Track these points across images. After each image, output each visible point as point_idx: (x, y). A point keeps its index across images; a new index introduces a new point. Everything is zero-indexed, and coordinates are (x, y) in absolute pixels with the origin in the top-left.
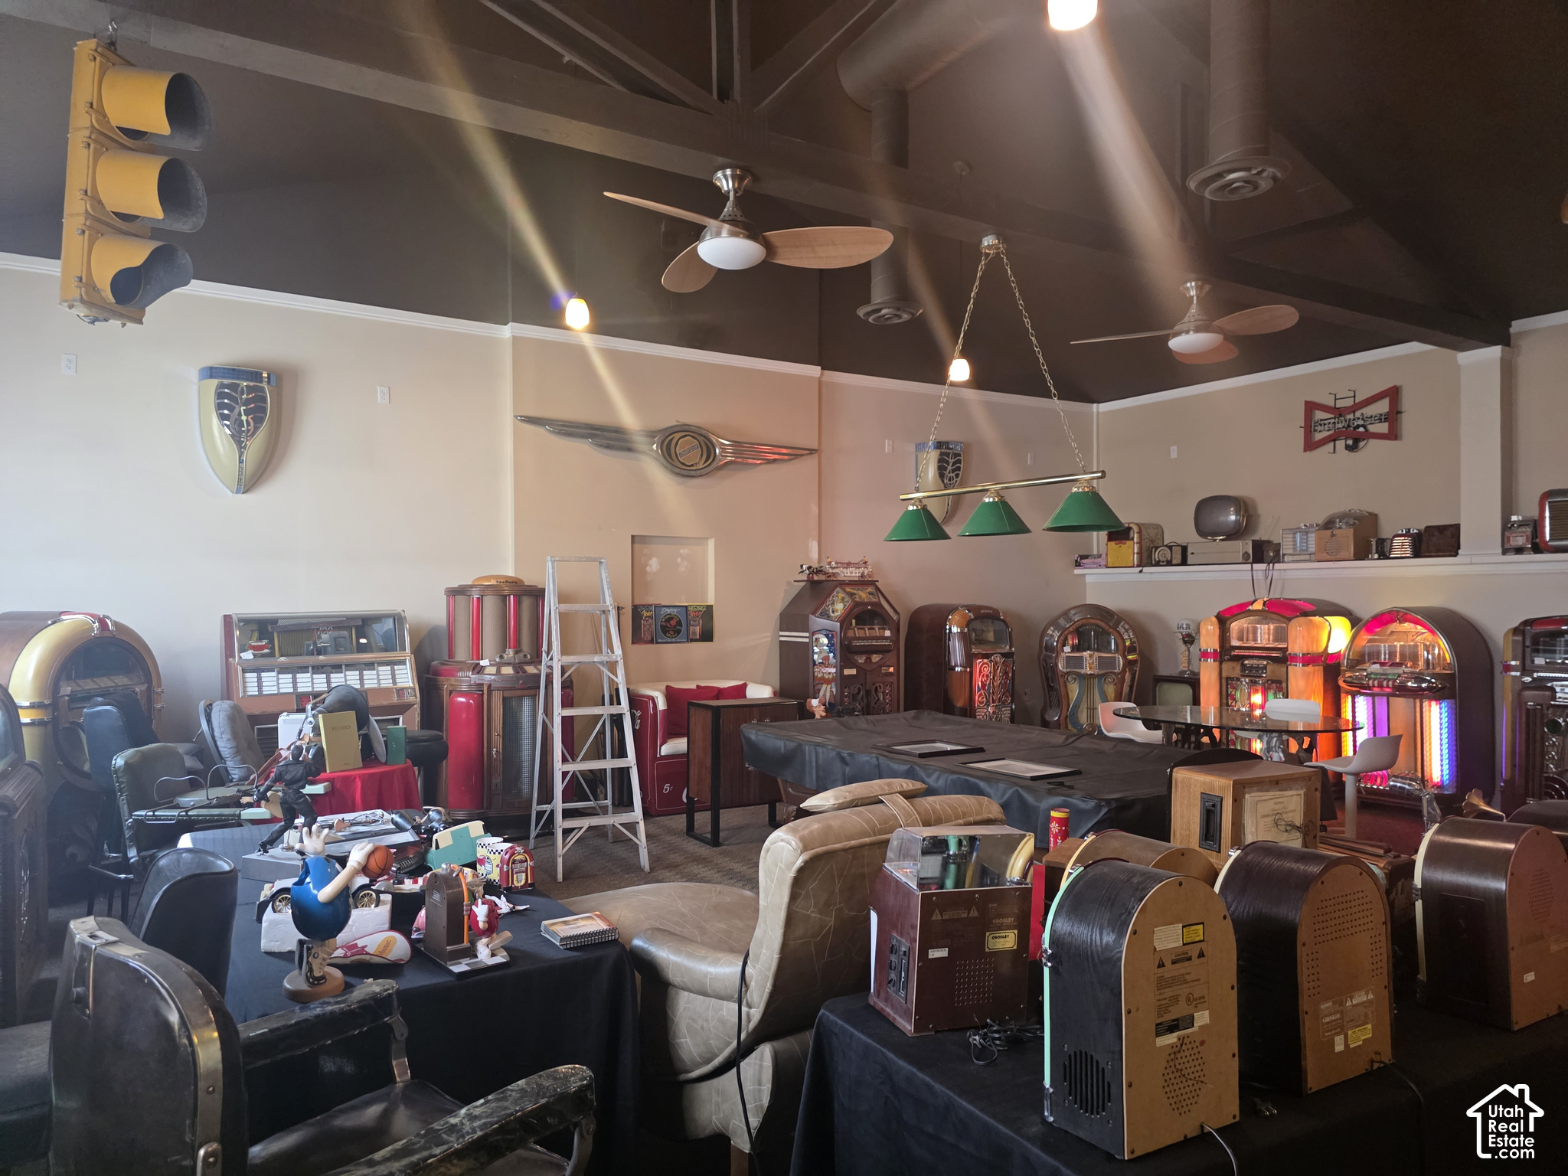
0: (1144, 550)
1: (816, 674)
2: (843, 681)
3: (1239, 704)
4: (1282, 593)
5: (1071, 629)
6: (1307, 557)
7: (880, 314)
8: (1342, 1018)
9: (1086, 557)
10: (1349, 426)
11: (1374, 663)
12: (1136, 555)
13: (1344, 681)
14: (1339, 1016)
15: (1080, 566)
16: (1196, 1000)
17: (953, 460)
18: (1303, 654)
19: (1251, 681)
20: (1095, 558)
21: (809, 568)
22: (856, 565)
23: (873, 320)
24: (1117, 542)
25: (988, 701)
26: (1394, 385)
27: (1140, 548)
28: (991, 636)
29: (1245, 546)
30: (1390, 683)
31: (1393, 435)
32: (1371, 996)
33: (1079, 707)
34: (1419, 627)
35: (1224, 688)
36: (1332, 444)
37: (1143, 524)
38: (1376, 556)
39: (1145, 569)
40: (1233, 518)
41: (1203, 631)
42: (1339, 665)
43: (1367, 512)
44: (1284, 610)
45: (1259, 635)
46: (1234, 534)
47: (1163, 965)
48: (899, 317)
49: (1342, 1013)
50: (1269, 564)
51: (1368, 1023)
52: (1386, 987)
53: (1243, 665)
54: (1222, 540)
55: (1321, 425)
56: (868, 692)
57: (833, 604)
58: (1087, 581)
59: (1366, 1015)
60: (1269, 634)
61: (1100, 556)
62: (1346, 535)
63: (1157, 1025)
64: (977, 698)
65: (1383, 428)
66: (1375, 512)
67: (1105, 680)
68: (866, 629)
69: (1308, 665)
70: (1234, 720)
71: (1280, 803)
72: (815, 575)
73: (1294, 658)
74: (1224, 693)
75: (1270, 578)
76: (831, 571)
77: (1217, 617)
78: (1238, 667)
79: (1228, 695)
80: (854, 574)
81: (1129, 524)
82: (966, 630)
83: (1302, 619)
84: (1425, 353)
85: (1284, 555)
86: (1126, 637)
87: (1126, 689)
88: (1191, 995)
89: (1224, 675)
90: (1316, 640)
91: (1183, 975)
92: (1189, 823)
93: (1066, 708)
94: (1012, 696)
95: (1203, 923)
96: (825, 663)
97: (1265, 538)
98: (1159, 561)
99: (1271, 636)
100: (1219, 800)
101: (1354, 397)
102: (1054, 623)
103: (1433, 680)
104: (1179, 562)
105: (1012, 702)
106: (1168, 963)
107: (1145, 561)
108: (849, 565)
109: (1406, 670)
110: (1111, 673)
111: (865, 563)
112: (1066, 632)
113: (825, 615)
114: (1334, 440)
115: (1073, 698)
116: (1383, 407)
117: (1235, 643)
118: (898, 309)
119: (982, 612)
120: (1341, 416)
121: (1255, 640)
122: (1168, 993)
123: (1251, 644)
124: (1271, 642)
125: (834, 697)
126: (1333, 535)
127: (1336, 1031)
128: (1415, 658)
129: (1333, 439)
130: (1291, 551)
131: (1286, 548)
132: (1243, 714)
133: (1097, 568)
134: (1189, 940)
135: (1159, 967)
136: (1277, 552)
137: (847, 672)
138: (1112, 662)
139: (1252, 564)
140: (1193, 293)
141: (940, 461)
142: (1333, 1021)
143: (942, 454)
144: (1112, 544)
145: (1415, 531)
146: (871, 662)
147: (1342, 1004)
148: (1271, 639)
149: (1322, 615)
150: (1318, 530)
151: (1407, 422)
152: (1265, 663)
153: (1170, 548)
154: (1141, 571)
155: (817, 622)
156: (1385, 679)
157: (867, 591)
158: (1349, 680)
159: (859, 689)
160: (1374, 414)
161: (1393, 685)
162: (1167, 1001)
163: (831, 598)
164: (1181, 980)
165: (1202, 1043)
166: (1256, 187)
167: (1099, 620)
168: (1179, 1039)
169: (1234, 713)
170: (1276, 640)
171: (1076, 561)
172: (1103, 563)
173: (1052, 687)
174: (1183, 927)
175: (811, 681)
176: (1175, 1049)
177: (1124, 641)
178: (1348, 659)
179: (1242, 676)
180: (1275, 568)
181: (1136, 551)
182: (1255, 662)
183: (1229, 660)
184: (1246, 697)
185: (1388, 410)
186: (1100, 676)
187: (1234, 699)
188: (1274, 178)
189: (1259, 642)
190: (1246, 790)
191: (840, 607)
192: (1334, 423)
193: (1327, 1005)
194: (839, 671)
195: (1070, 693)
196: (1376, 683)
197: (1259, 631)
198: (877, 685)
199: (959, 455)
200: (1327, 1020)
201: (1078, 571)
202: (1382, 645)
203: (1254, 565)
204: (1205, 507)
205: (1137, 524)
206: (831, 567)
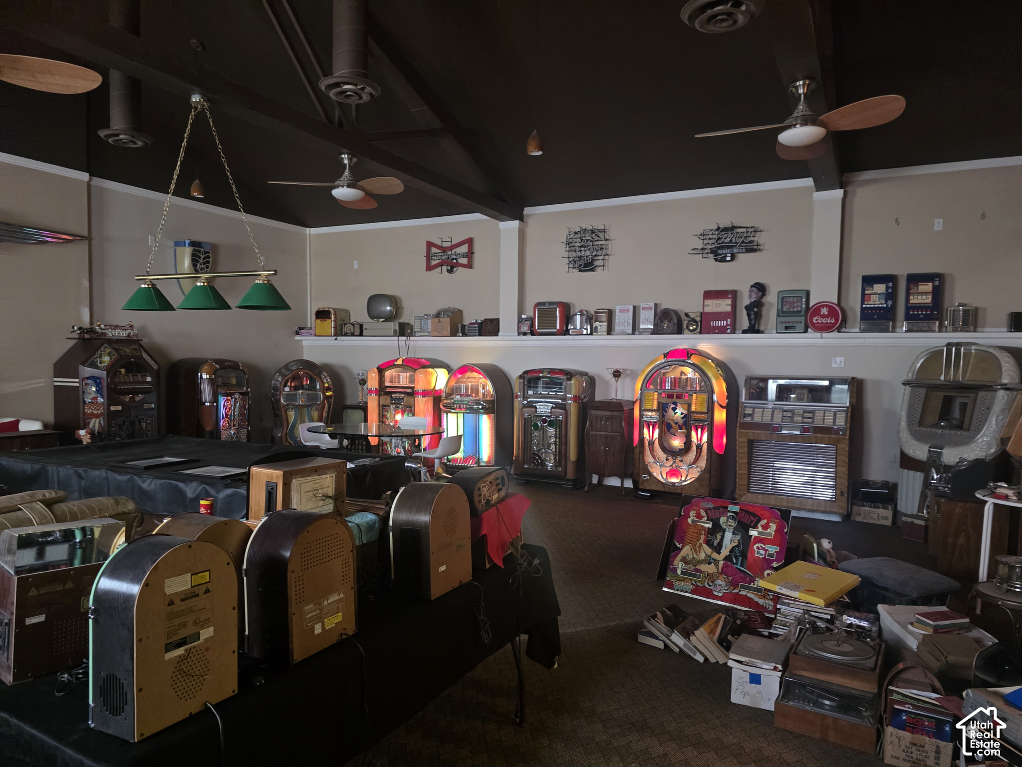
0: (338, 326)
1: (86, 411)
2: (111, 416)
3: (389, 420)
4: (415, 354)
5: (289, 376)
6: (427, 334)
7: (118, 138)
8: (320, 613)
9: (301, 329)
10: (448, 258)
11: (458, 395)
12: (333, 329)
13: (443, 406)
14: (318, 612)
15: (298, 334)
16: (202, 622)
17: (203, 256)
18: (422, 391)
19: (396, 406)
20: (308, 329)
21: (80, 329)
22: (123, 328)
23: (114, 141)
24: (321, 320)
25: (230, 425)
26: (469, 237)
27: (336, 324)
28: (234, 381)
29: (393, 326)
30: (464, 406)
31: (470, 266)
32: (342, 596)
33: (295, 426)
34: (480, 375)
35: (381, 412)
36: (440, 268)
37: (337, 309)
38: (461, 335)
39: (339, 338)
40: (389, 308)
41: (369, 377)
42: (440, 397)
43: (457, 309)
44: (414, 365)
45: (401, 379)
46: (389, 318)
47: (173, 603)
48: (135, 143)
49: (320, 609)
50: (407, 337)
51: (339, 612)
52: (352, 588)
53: (391, 397)
54: (383, 321)
55: (434, 256)
56: (132, 423)
57: (101, 357)
58: (304, 344)
59: (338, 608)
60: (406, 379)
61: (311, 329)
62: (446, 322)
63: (166, 645)
64: (221, 423)
65: (464, 261)
66: (462, 309)
67: (311, 408)
68: (131, 376)
69: (425, 397)
70: (386, 430)
71: (318, 483)
72: (85, 334)
73: (418, 393)
74: (381, 414)
75: (408, 345)
76: (100, 331)
77: (377, 368)
78: (389, 399)
79: (383, 415)
80: (121, 335)
81: (329, 308)
82: (213, 377)
83: (422, 370)
84: (483, 220)
85: (415, 332)
86: (325, 381)
87: (325, 414)
88: (197, 620)
89: (381, 403)
90: (429, 382)
91: (190, 607)
92: (259, 501)
93: (286, 428)
94: (248, 421)
95: (209, 570)
96: (94, 401)
97: (406, 321)
98: (347, 333)
99: (408, 380)
100: (275, 485)
101: (451, 241)
102: (280, 371)
103: (484, 404)
104: (359, 334)
105: (248, 425)
106: (177, 602)
107: (339, 332)
108: (117, 327)
109: (472, 398)
110: (315, 404)
111: (131, 326)
112: (286, 378)
113: (94, 365)
114: (442, 266)
115: (291, 420)
116: (464, 249)
117: (387, 384)
118: (133, 137)
119: (226, 364)
120: (444, 252)
121: (399, 382)
122: (178, 621)
123: (397, 385)
124: (408, 383)
125: (103, 427)
126: (440, 322)
127: (316, 621)
128: (477, 391)
129: (440, 265)
130: (419, 330)
131: (416, 328)
132: (391, 427)
133: (309, 336)
134: (196, 583)
135: (169, 605)
136: (412, 330)
137: (112, 408)
138: (316, 398)
139: (398, 336)
140: (346, 162)
141: (193, 255)
142: (314, 616)
143: (194, 250)
144: (318, 320)
145: (480, 321)
146: (135, 401)
147: (320, 604)
148: (408, 382)
149: (433, 368)
150: (433, 318)
151: (477, 258)
152: (403, 396)
153: (353, 325)
154: (336, 339)
155: (87, 371)
156: (462, 404)
157: (131, 347)
158: (446, 404)
159: (124, 421)
160: (461, 252)
161: (466, 407)
162: (176, 627)
163: (99, 352)
164: (191, 611)
165: (207, 649)
166: (361, 98)
167: (307, 369)
168: (186, 651)
169: (386, 426)
170: (410, 382)
171: (296, 331)
172: (313, 333)
173: (277, 414)
174: (192, 575)
175: (81, 416)
176: (182, 658)
177: (323, 383)
178: (445, 393)
179: (391, 404)
180: (411, 339)
181: (333, 326)
182: (398, 395)
183: (384, 394)
184: (393, 416)
185: (467, 251)
186: (309, 406)
187: (386, 418)
188: (371, 95)
189: (401, 383)
190: (293, 477)
191: (106, 359)
192: (441, 255)
193: (309, 607)
194: (106, 408)
195: (289, 418)
196: (458, 406)
197: (401, 377)
198: (140, 417)
199: (209, 253)
200: (310, 615)
201: (297, 338)
202: (462, 385)
203: (400, 337)
204: (374, 300)
205: (333, 309)
206: (100, 329)
